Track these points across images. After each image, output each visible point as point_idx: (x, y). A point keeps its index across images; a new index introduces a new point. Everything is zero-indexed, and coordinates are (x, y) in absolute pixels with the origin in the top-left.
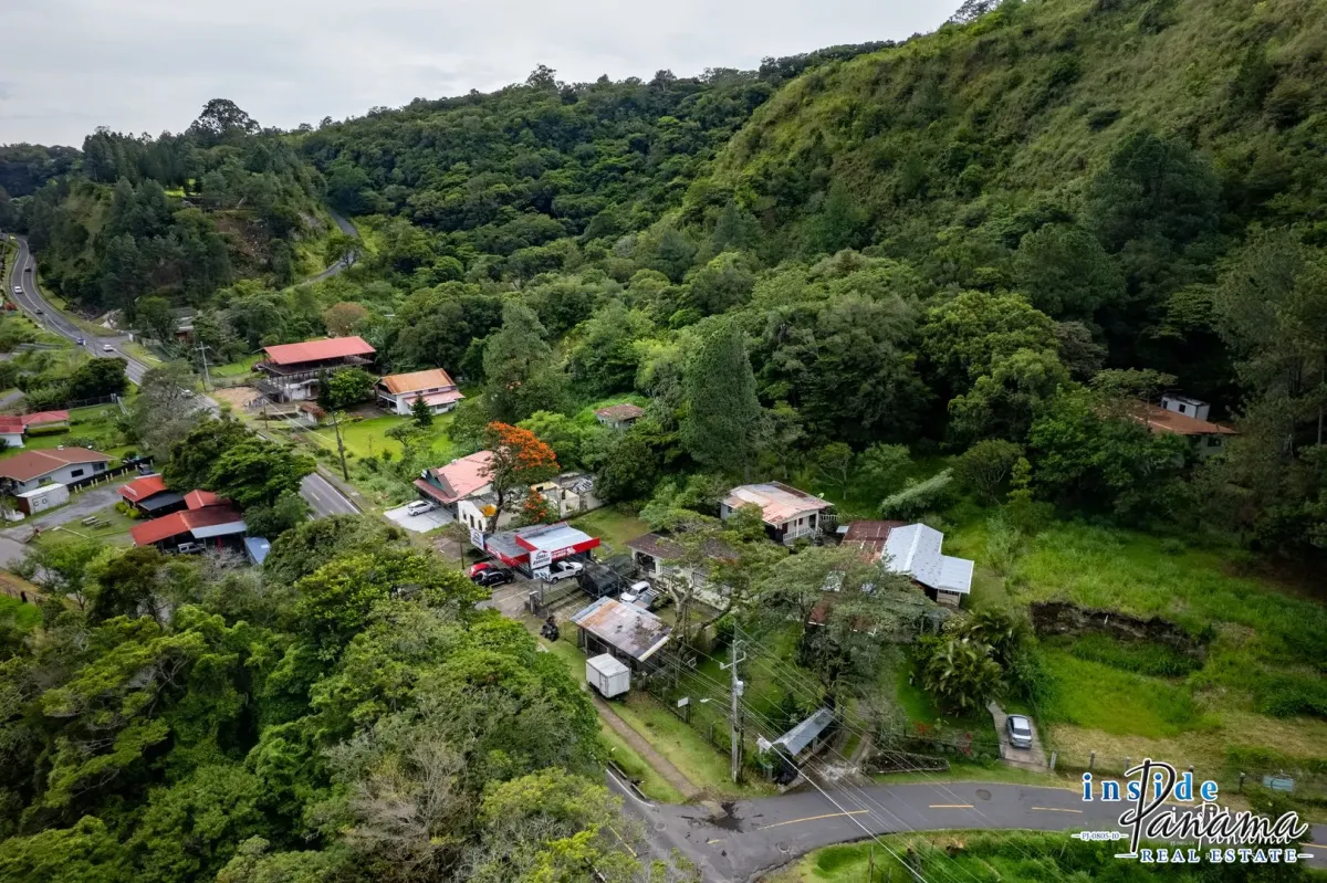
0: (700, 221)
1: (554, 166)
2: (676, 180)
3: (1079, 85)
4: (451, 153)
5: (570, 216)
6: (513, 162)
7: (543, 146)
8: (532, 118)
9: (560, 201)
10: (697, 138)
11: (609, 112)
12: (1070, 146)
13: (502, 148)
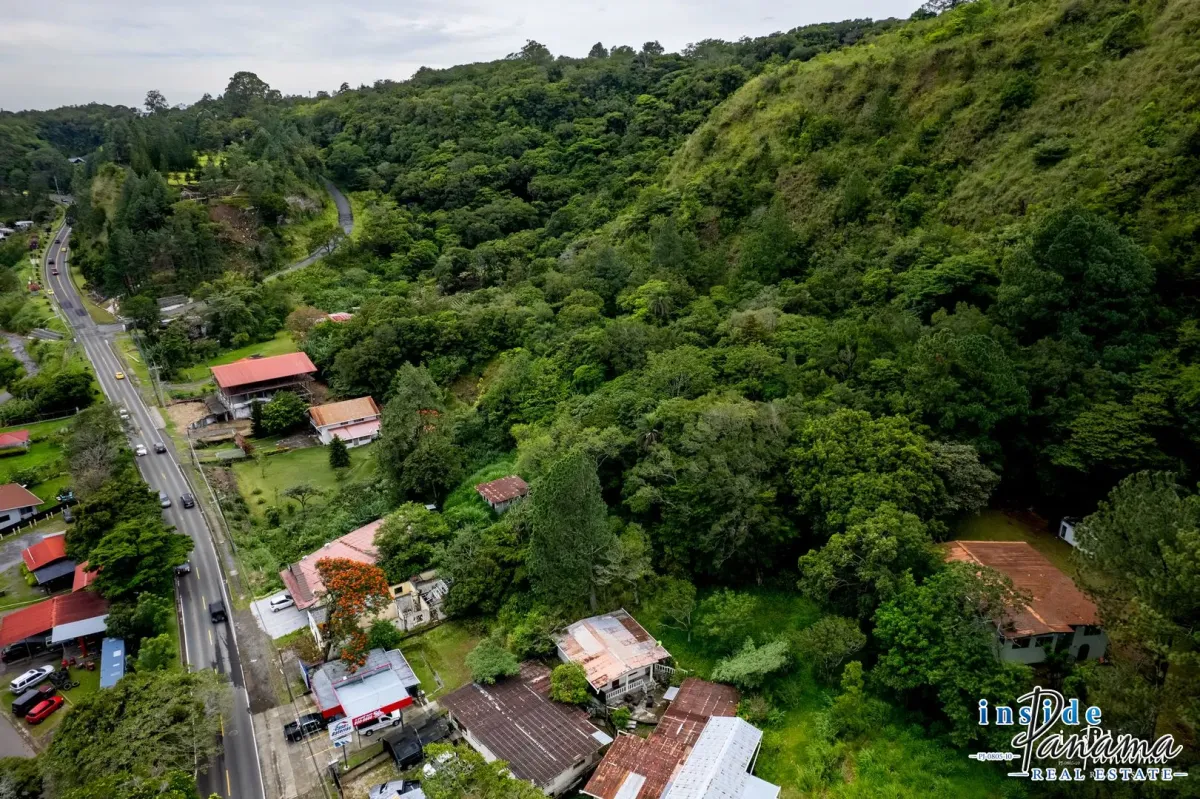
0: (646, 230)
1: (534, 145)
2: (636, 176)
3: (1032, 110)
4: (439, 130)
5: (545, 199)
6: (496, 141)
7: (527, 124)
8: (517, 97)
9: (537, 182)
10: (669, 120)
11: (591, 90)
12: (1013, 182)
13: (487, 125)
